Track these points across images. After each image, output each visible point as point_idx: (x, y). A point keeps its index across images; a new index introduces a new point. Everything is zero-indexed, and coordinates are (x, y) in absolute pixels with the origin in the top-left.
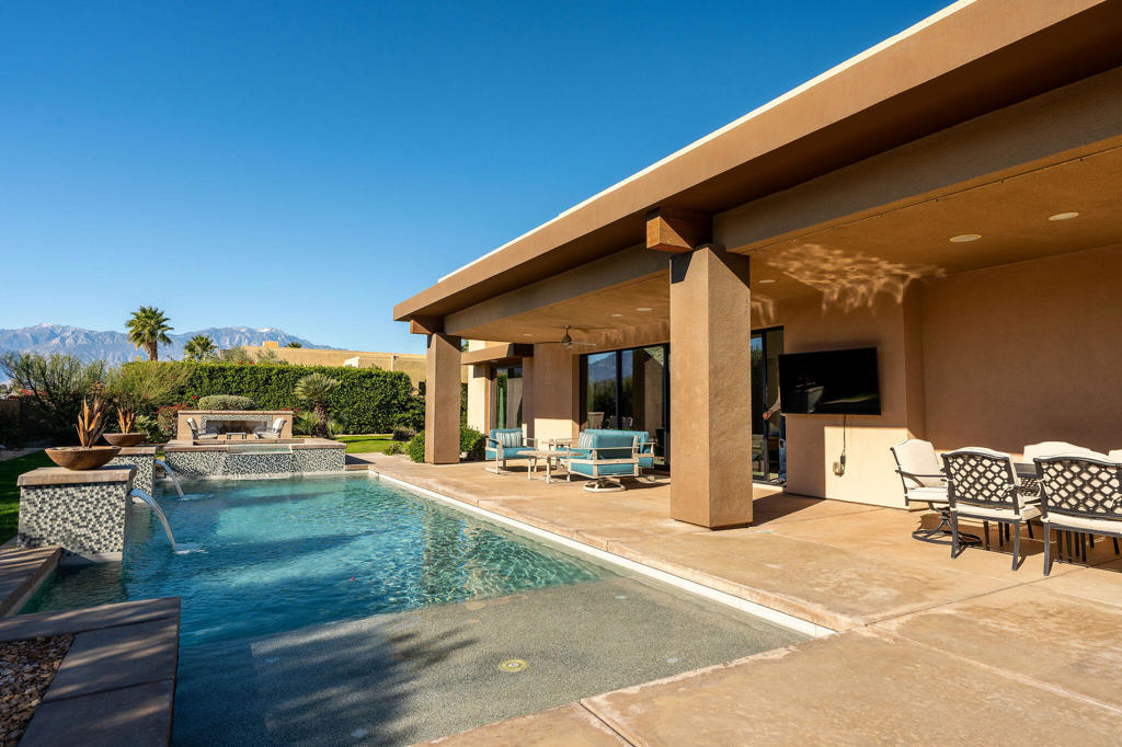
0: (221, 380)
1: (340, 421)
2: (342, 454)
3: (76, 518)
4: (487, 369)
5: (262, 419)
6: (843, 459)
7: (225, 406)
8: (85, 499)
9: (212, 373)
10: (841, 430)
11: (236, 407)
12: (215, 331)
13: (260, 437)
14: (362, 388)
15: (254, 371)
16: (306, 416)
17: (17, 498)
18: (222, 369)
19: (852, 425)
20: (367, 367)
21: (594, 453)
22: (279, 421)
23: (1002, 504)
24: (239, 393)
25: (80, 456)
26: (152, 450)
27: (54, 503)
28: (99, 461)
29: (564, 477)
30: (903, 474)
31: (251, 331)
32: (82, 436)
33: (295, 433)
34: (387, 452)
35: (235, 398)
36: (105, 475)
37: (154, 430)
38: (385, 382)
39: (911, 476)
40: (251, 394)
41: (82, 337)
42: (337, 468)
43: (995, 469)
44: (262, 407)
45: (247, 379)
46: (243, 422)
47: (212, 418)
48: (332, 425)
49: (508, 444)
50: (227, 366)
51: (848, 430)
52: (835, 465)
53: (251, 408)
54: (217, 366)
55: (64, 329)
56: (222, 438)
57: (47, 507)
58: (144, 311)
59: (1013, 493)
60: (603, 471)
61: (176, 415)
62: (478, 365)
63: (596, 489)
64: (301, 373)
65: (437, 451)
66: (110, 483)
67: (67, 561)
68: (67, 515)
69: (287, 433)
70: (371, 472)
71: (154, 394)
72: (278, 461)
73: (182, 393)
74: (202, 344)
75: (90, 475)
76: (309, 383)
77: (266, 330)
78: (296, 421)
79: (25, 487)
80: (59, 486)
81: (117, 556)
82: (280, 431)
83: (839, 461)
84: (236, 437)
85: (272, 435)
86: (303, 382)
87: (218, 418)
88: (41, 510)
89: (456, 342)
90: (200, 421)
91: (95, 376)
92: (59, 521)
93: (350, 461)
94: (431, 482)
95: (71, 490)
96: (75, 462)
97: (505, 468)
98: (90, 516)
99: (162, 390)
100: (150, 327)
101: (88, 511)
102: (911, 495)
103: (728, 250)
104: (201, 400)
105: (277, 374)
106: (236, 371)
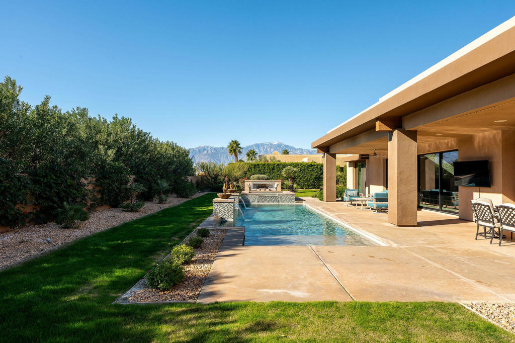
0: (258, 169)
1: (298, 185)
2: (294, 197)
3: (224, 210)
4: (354, 164)
5: (271, 183)
7: (259, 179)
8: (225, 206)
9: (255, 166)
10: (478, 193)
11: (262, 179)
12: (258, 146)
13: (270, 190)
14: (308, 170)
15: (269, 165)
16: (286, 182)
17: (212, 205)
18: (258, 165)
19: (482, 191)
20: (310, 162)
22: (277, 184)
23: (489, 221)
24: (264, 173)
25: (224, 196)
26: (238, 194)
27: (220, 206)
28: (227, 197)
29: (369, 208)
31: (271, 144)
32: (224, 191)
33: (282, 188)
34: (312, 197)
35: (262, 175)
36: (229, 200)
37: (238, 187)
38: (317, 168)
40: (268, 174)
41: (213, 150)
42: (292, 202)
43: (486, 209)
44: (272, 179)
45: (266, 168)
46: (265, 185)
47: (255, 183)
48: (295, 186)
49: (352, 195)
50: (260, 163)
51: (481, 193)
53: (267, 179)
54: (256, 163)
55: (208, 147)
56: (258, 190)
58: (233, 141)
60: (378, 206)
61: (244, 182)
62: (350, 162)
63: (376, 213)
64: (285, 165)
65: (327, 197)
66: (230, 202)
67: (223, 220)
68: (222, 209)
69: (279, 189)
70: (304, 204)
71: (238, 174)
72: (274, 199)
73: (246, 174)
74: (251, 154)
75: (226, 200)
76: (286, 170)
77: (277, 143)
78: (283, 184)
79: (215, 202)
80: (220, 202)
81: (232, 220)
82: (276, 188)
84: (263, 190)
85: (274, 189)
86: (284, 169)
87: (257, 183)
88: (217, 208)
89: (334, 156)
90: (251, 184)
91: (221, 169)
92: (221, 211)
93: (297, 199)
94: (319, 208)
95: (223, 204)
96: (223, 197)
97: (352, 204)
99: (240, 173)
100: (235, 148)
101: (226, 209)
103: (406, 130)
104: (251, 177)
105: (277, 166)
106: (263, 165)
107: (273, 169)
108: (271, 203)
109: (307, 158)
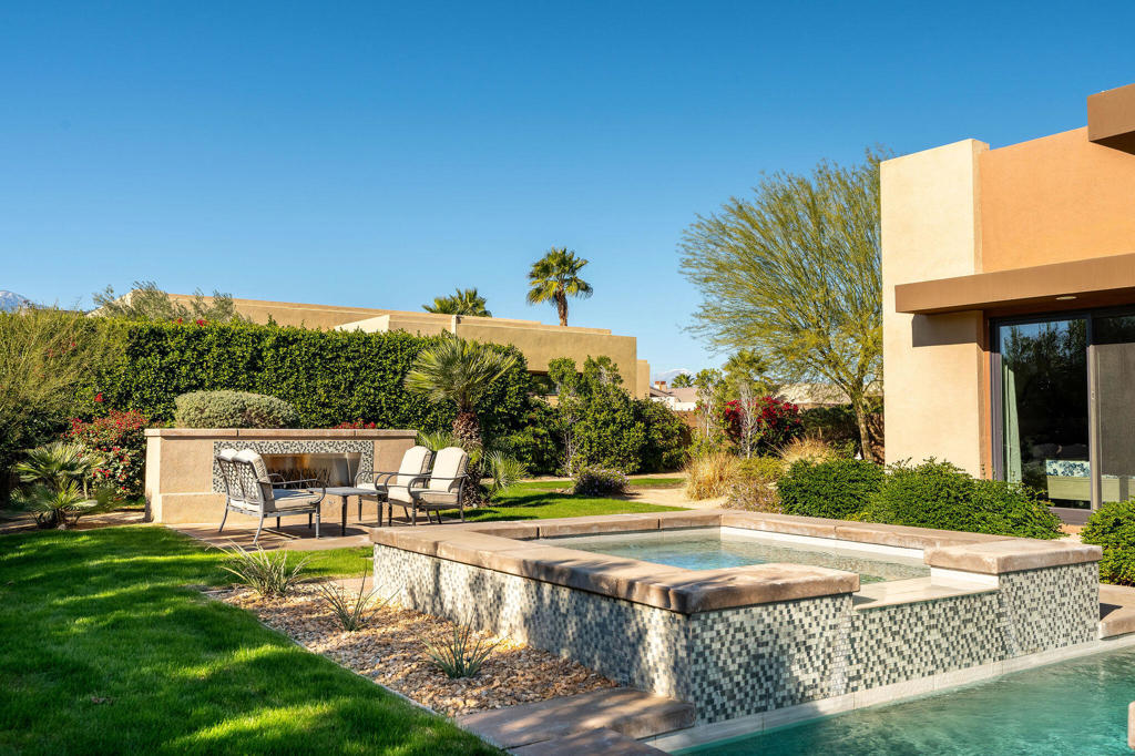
15: (226, 338)
18: (157, 334)
45: (211, 358)
50: (168, 328)
104: (180, 403)
105: (276, 347)
106: (188, 339)
107: (253, 365)
109: (386, 318)
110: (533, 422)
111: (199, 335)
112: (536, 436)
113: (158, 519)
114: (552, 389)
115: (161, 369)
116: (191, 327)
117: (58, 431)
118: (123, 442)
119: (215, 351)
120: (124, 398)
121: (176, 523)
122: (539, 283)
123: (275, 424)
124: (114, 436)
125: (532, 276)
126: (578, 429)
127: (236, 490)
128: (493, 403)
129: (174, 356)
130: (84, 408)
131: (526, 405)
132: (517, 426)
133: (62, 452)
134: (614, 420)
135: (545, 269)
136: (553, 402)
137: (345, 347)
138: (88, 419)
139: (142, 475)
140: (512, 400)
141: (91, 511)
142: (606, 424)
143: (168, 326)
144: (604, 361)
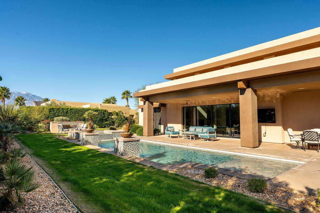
1: (97, 125)
3: (132, 149)
5: (76, 124)
6: (265, 133)
8: (133, 145)
10: (265, 126)
19: (267, 126)
21: (208, 132)
23: (315, 140)
27: (128, 145)
30: (290, 136)
35: (64, 118)
38: (101, 112)
39: (292, 136)
43: (314, 134)
48: (95, 126)
51: (267, 127)
52: (264, 134)
53: (70, 121)
57: (127, 146)
59: (318, 138)
65: (148, 133)
68: (130, 148)
74: (20, 100)
83: (264, 133)
88: (126, 147)
89: (152, 103)
92: (129, 150)
95: (131, 142)
96: (129, 136)
98: (134, 148)
101: (134, 147)
102: (292, 140)
104: (55, 119)
105: (70, 110)
106: (57, 109)
107: (67, 113)
108: (107, 140)
109: (89, 105)
110: (109, 120)
111: (59, 109)
112: (110, 122)
113: (51, 132)
114: (113, 115)
115: (53, 113)
116: (58, 108)
117: (39, 122)
118: (47, 123)
119: (61, 111)
120: (48, 117)
121: (53, 132)
122: (123, 96)
123: (67, 121)
124: (46, 123)
125: (122, 95)
126: (116, 121)
127: (60, 129)
128: (103, 117)
129: (55, 112)
130: (42, 119)
131: (108, 118)
132: (107, 120)
133: (40, 125)
134: (122, 120)
135: (124, 94)
136: (113, 117)
137: (80, 110)
138: (43, 120)
139: (50, 127)
140: (106, 117)
141: (43, 131)
142: (120, 120)
143: (55, 108)
144: (121, 111)
